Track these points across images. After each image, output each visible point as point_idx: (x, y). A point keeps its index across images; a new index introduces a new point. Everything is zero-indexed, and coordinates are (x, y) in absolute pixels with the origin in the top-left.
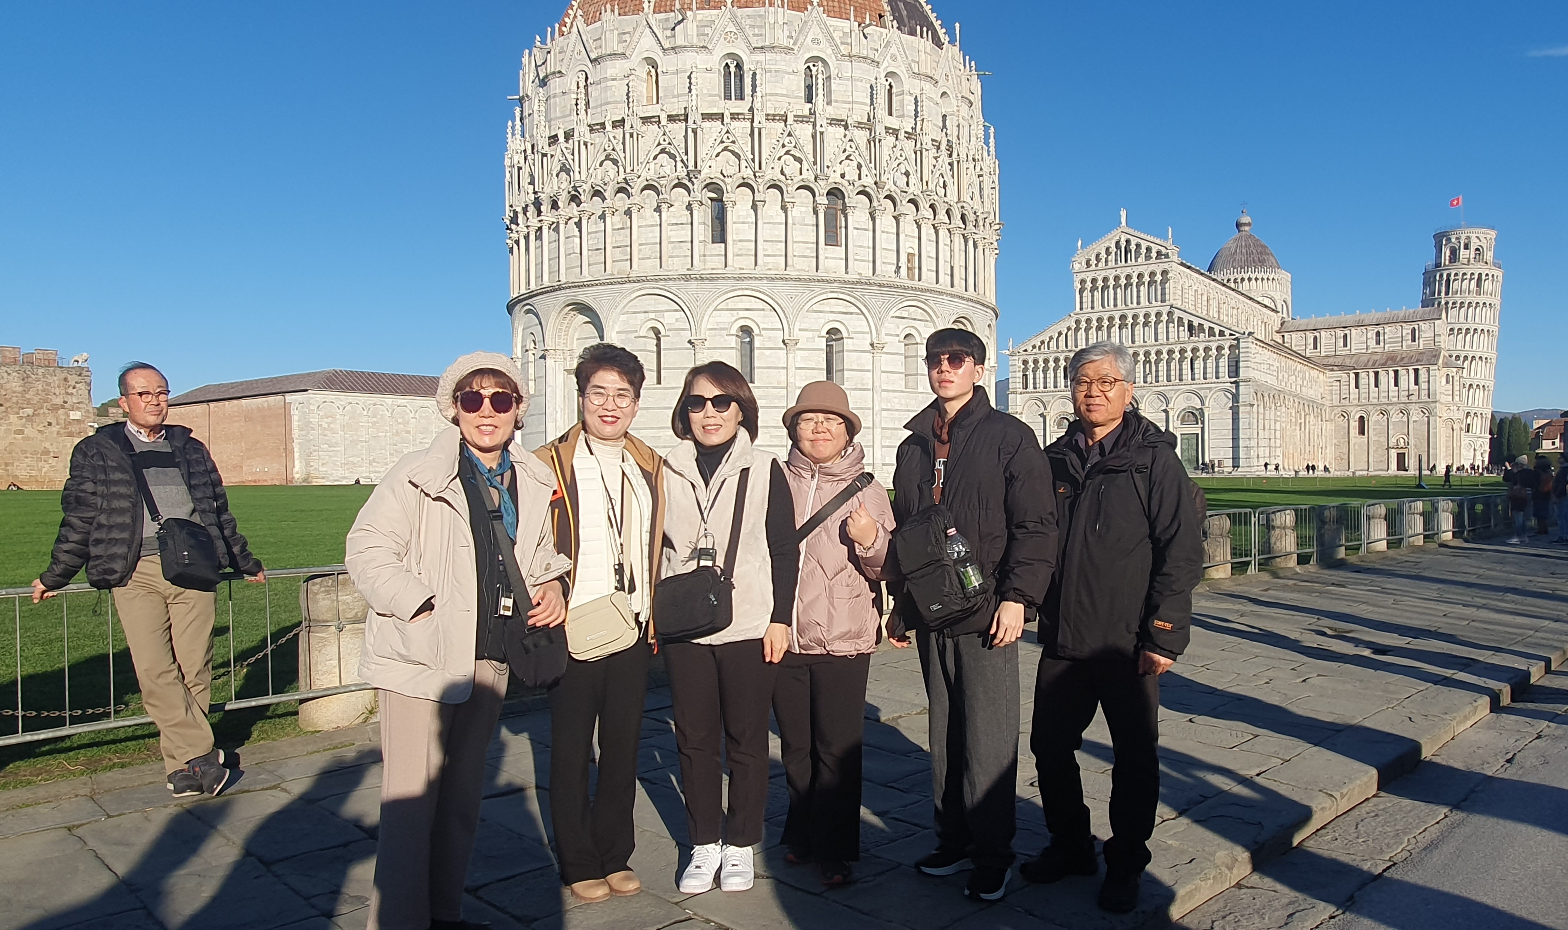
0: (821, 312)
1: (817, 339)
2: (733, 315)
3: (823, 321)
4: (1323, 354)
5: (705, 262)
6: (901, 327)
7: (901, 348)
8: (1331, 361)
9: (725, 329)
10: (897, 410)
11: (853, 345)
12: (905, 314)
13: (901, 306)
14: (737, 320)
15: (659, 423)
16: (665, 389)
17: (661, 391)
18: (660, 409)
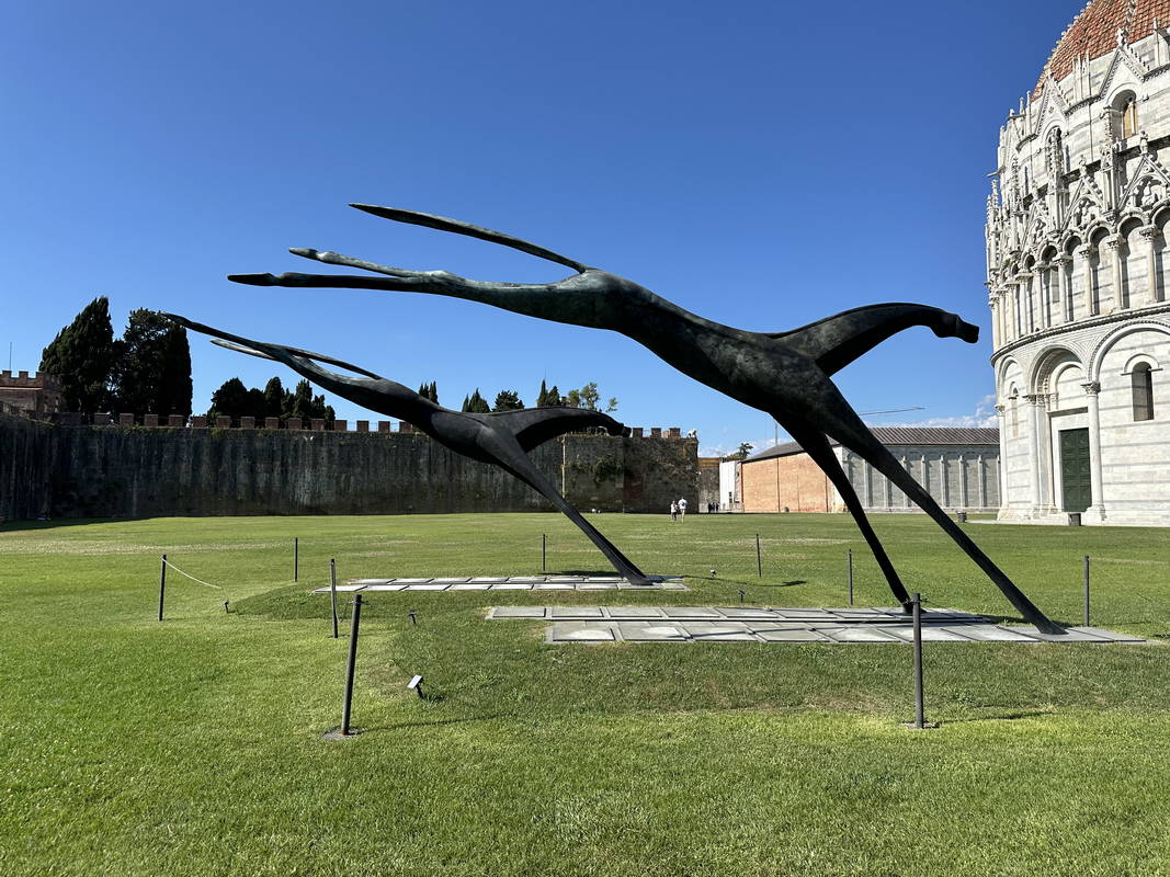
15: (1152, 457)
16: (1159, 423)
17: (1152, 427)
18: (1152, 444)
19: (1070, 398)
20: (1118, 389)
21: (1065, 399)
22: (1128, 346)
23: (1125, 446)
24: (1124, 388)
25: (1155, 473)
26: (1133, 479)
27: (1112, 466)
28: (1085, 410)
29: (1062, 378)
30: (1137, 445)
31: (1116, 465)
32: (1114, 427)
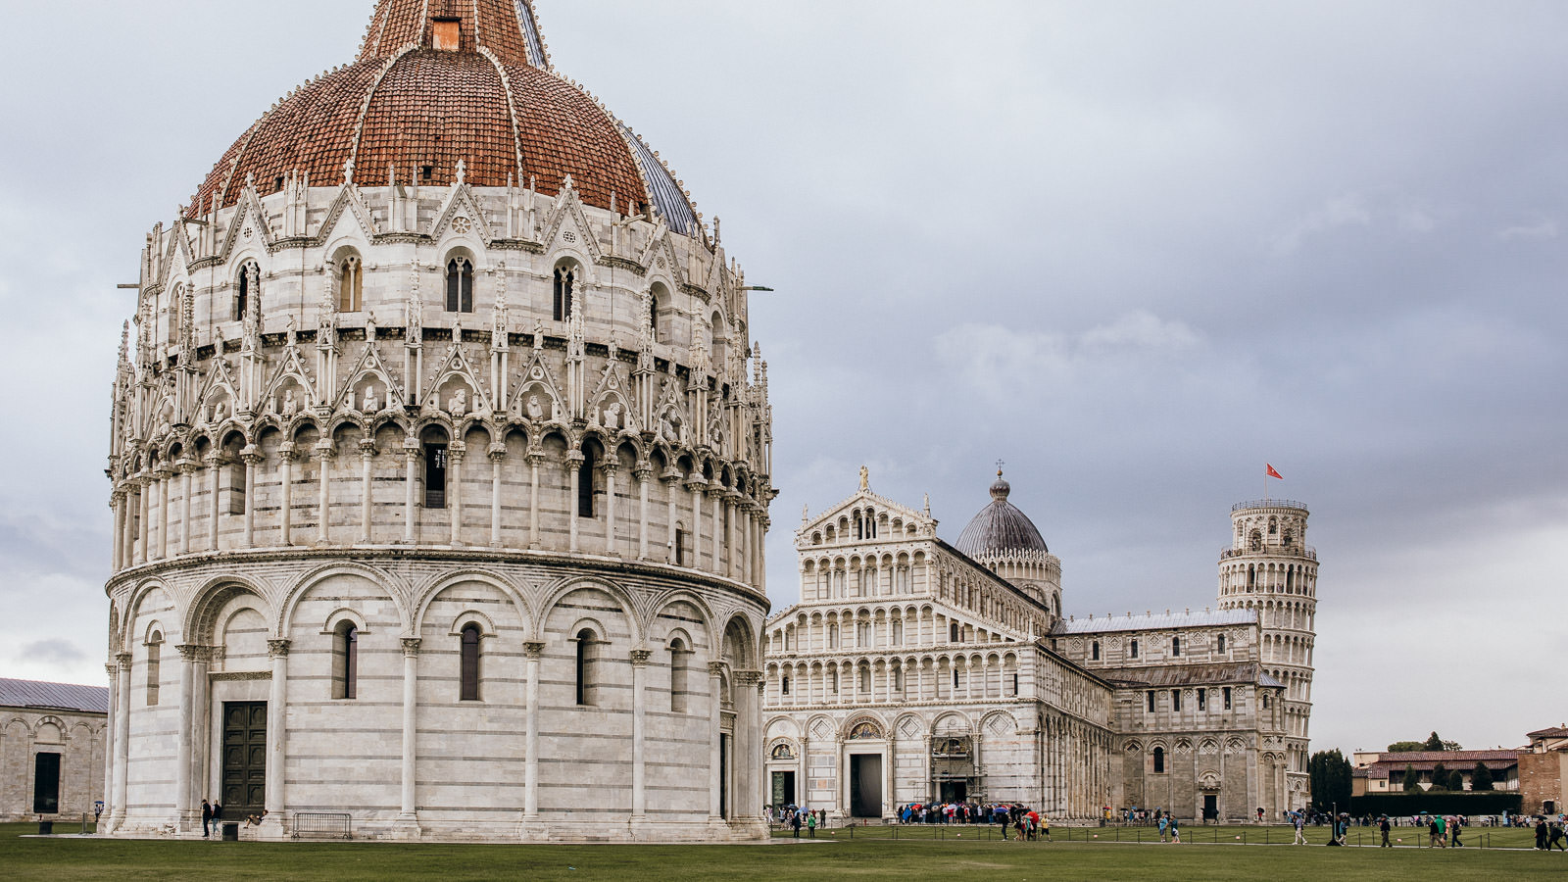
0: (571, 606)
1: (566, 644)
2: (456, 607)
3: (573, 619)
4: (1105, 666)
5: (419, 533)
6: (669, 630)
7: (668, 658)
8: (1117, 675)
9: (446, 626)
10: (661, 740)
11: (610, 652)
12: (672, 612)
13: (669, 601)
14: (463, 614)
15: (350, 749)
16: (362, 704)
17: (355, 708)
18: (353, 731)
19: (242, 656)
20: (313, 652)
21: (235, 656)
22: (332, 596)
23: (316, 731)
24: (321, 651)
25: (351, 770)
26: (325, 777)
27: (300, 757)
28: (268, 675)
29: (233, 626)
30: (334, 731)
31: (305, 757)
32: (306, 704)
